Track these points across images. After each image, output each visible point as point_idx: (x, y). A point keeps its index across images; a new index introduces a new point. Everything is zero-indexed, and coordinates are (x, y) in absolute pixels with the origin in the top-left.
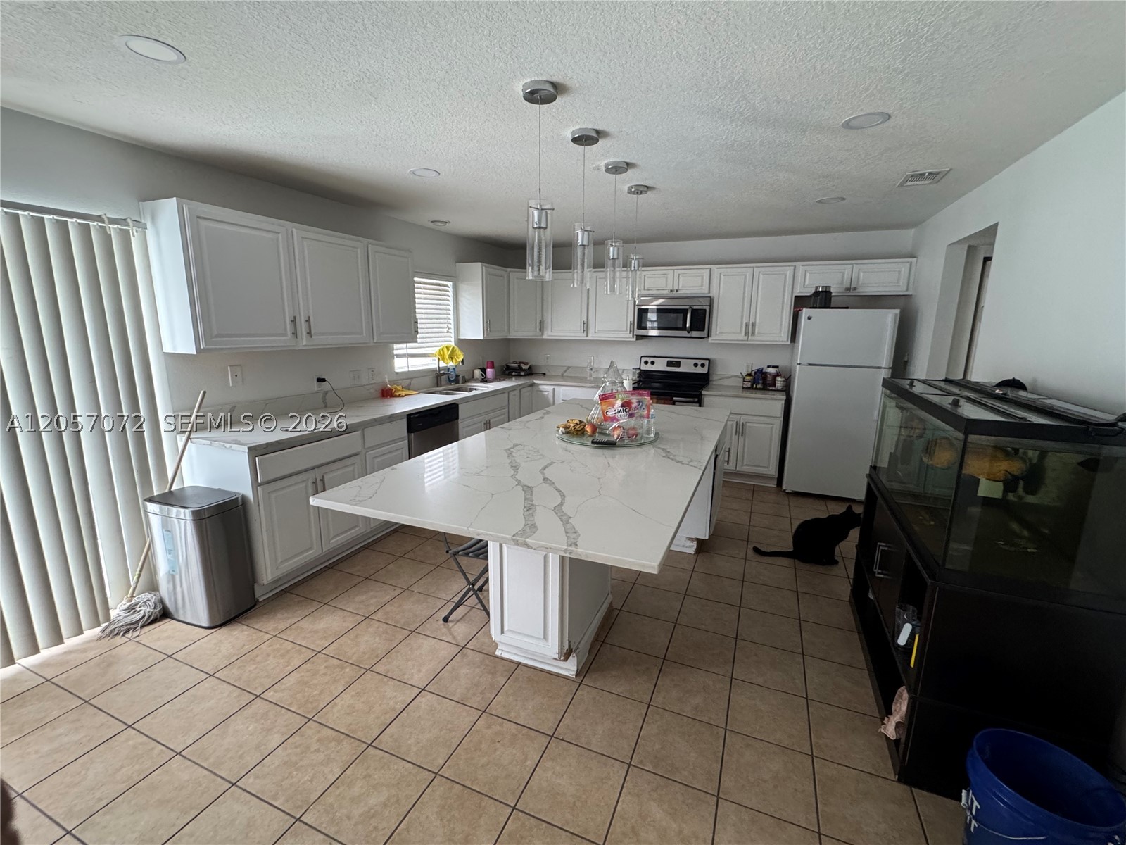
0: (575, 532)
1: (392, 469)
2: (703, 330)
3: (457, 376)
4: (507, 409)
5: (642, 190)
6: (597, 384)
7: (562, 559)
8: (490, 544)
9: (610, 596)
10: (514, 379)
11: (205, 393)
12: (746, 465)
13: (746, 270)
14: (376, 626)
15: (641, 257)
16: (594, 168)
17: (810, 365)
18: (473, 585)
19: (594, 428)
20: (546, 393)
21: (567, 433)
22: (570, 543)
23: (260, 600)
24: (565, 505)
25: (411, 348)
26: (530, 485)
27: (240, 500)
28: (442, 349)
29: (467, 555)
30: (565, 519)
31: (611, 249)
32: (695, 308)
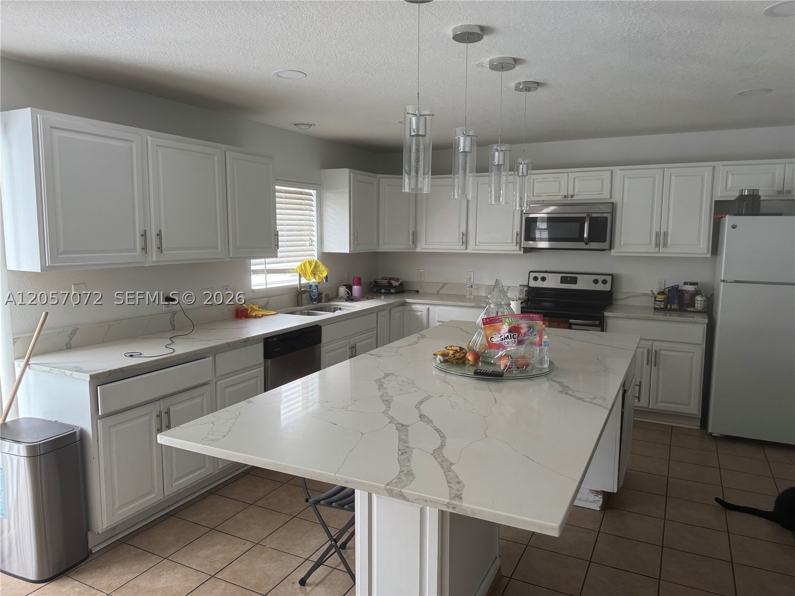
0: (459, 483)
1: (249, 403)
2: (605, 241)
3: (320, 294)
4: (375, 332)
5: (529, 86)
6: (478, 303)
7: (442, 513)
8: (358, 494)
9: (498, 560)
10: (383, 297)
11: (47, 313)
12: (661, 402)
13: (655, 171)
14: (223, 587)
15: (531, 161)
16: (477, 66)
17: (736, 282)
18: (336, 541)
19: (477, 356)
20: (419, 314)
21: (446, 361)
22: (453, 495)
23: (93, 551)
24: (445, 448)
25: (270, 263)
26: (404, 423)
27: (78, 434)
28: (304, 264)
29: (330, 504)
30: (447, 466)
31: (497, 153)
32: (594, 215)
